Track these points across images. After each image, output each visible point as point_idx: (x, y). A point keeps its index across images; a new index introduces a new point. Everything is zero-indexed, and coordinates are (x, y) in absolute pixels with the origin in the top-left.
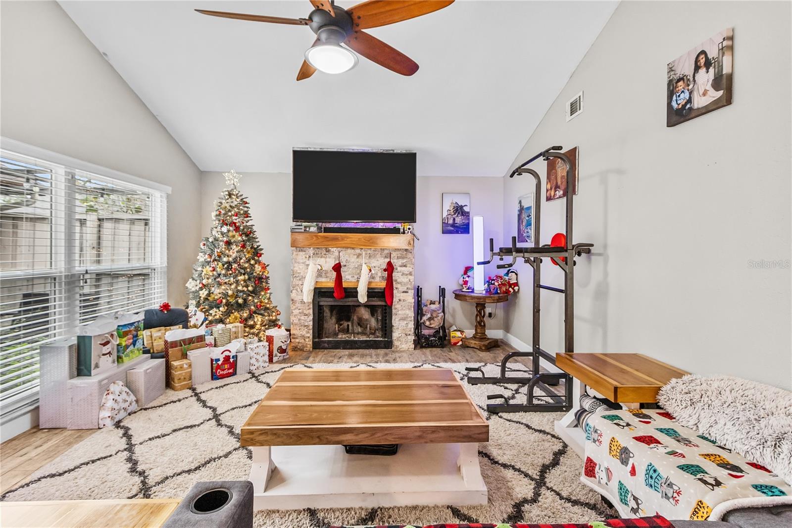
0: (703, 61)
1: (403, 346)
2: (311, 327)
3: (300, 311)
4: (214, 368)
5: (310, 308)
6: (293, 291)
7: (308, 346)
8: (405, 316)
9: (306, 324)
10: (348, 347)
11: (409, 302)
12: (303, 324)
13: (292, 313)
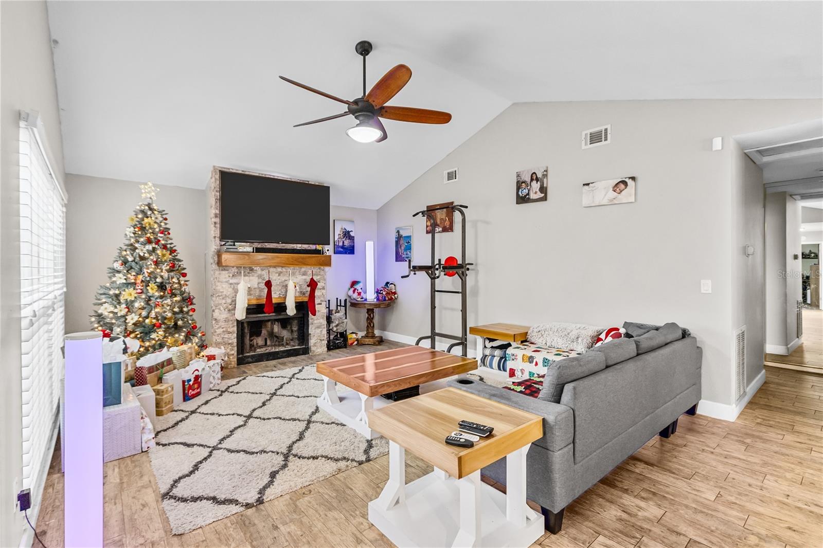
0: (534, 177)
1: (318, 350)
2: (235, 344)
3: (224, 329)
4: (187, 389)
5: (234, 326)
6: (216, 311)
7: (233, 363)
8: (319, 324)
9: (230, 342)
10: (271, 358)
11: (322, 313)
12: (227, 342)
13: (216, 332)
